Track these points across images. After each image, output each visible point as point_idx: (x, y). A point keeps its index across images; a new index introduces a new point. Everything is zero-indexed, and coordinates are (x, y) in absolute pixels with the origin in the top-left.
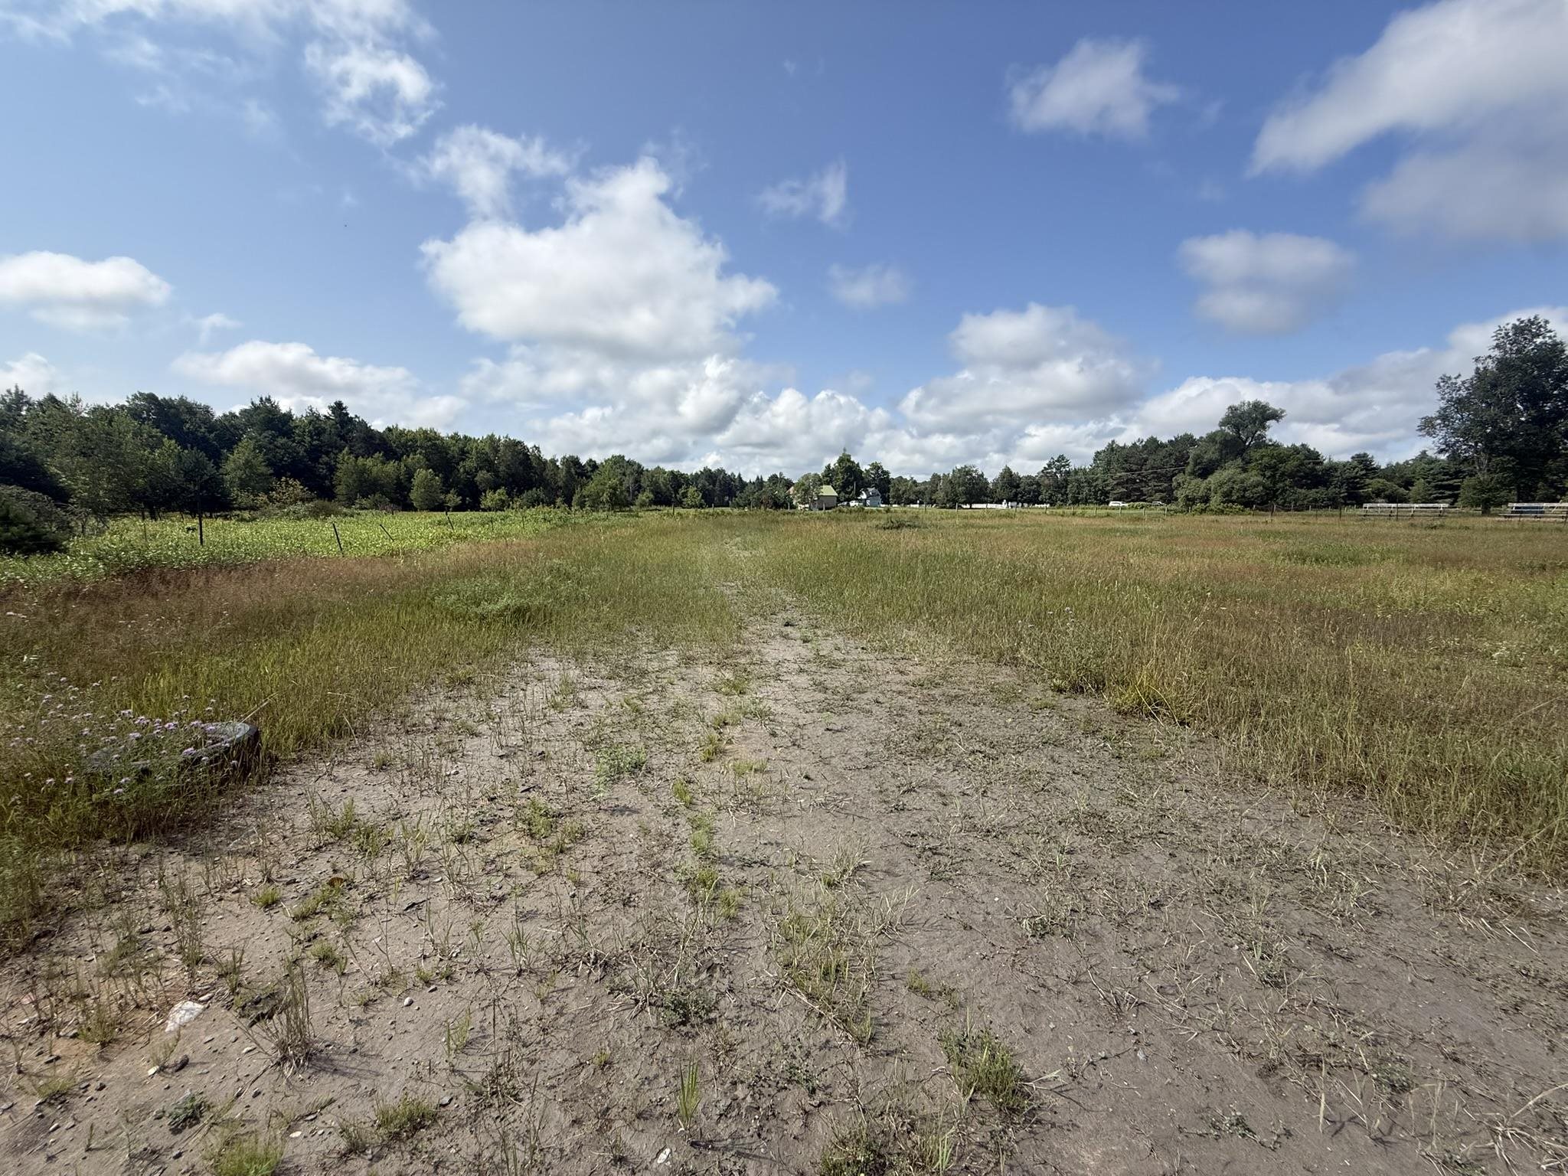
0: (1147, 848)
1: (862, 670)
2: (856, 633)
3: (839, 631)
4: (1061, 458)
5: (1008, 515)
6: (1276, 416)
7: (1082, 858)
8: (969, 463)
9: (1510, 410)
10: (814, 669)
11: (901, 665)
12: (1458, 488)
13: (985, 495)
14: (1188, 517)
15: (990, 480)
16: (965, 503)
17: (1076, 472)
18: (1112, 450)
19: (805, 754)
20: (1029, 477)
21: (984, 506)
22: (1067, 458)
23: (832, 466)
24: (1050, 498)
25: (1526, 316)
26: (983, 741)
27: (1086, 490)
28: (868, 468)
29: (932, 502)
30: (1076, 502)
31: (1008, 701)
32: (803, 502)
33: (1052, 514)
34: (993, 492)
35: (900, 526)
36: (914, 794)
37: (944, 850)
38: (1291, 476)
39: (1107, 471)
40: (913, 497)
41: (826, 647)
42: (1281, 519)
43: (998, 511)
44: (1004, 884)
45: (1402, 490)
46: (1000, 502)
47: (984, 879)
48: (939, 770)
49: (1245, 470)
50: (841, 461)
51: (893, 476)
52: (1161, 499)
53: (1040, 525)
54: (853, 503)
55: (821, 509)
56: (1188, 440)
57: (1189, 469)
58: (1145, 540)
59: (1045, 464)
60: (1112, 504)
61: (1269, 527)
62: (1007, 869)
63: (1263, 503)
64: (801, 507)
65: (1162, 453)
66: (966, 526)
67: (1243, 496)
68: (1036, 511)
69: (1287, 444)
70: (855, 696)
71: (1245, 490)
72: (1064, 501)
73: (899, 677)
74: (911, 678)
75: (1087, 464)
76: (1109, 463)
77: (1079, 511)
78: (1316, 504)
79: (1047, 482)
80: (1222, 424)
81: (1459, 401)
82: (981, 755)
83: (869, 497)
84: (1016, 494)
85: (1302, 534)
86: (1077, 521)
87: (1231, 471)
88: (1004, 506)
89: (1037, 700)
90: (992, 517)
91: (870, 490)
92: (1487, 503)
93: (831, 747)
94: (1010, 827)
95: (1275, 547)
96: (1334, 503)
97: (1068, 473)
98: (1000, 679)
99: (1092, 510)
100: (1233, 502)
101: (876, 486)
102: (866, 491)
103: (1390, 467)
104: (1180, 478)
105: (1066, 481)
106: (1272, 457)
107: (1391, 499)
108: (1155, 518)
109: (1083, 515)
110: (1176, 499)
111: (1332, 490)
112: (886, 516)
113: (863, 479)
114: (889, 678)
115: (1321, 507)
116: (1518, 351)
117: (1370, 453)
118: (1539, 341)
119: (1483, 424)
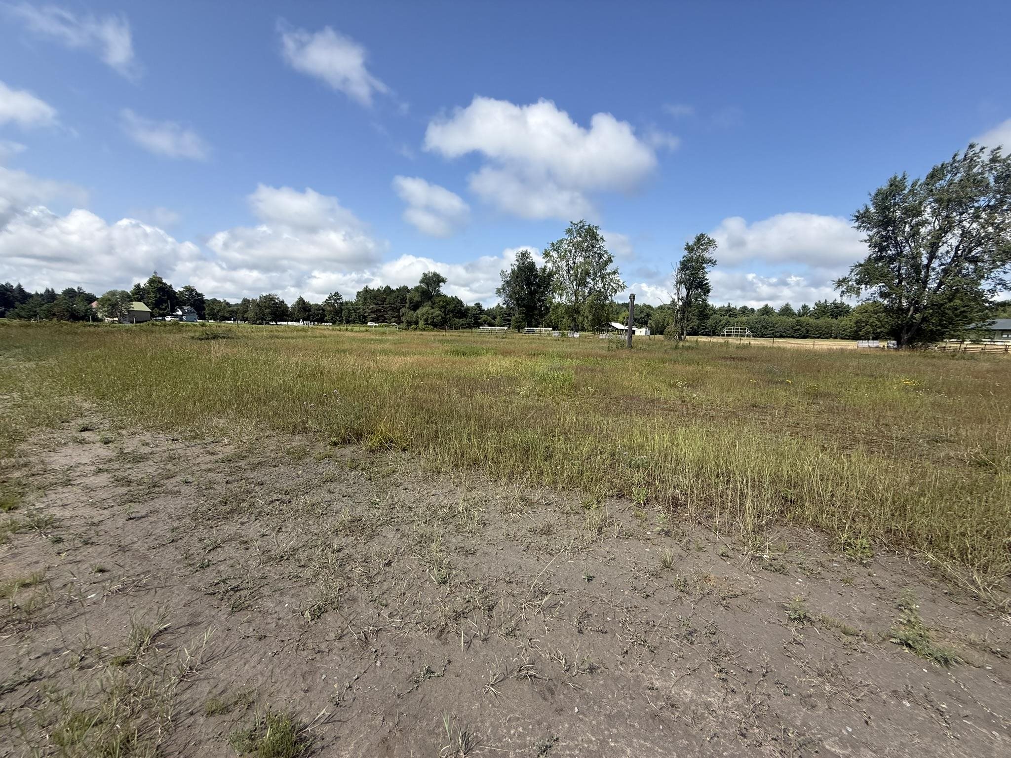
0: (384, 530)
1: (171, 458)
2: (164, 428)
3: (148, 429)
4: (337, 294)
5: (303, 330)
6: (443, 281)
7: (347, 551)
8: (273, 292)
9: (522, 289)
10: (116, 466)
11: (210, 448)
12: (510, 320)
13: (287, 316)
14: (408, 333)
15: (289, 305)
16: (272, 321)
17: (347, 303)
18: (367, 291)
19: (100, 549)
20: (317, 305)
21: (286, 323)
22: (340, 294)
23: (142, 286)
24: (332, 319)
25: (524, 249)
26: (280, 491)
27: (354, 315)
28: (182, 290)
29: (244, 319)
30: (348, 322)
31: (300, 458)
32: (111, 315)
33: (333, 330)
34: (292, 314)
35: (215, 337)
36: (219, 549)
37: (245, 585)
38: (452, 312)
39: (364, 304)
40: (227, 315)
41: (131, 445)
42: (449, 334)
43: (296, 327)
44: (293, 592)
45: (493, 321)
46: (298, 321)
47: (278, 594)
48: (242, 524)
49: (433, 308)
50: (151, 282)
51: (207, 297)
52: (395, 322)
53: (325, 337)
54: (168, 319)
55: (132, 322)
56: (405, 289)
57: (407, 305)
58: (387, 346)
59: (326, 297)
60: (369, 324)
61: (444, 338)
62: (295, 580)
63: (442, 325)
64: (108, 320)
65: (394, 295)
66: (271, 337)
67: (433, 322)
68: (322, 327)
69: (449, 296)
70: (162, 482)
71: (434, 318)
72: (341, 322)
73: (209, 458)
74: (221, 456)
75: (353, 299)
76: (365, 299)
77: (350, 328)
78: (463, 326)
79: (329, 309)
80: (422, 282)
81: (507, 282)
82: (278, 503)
83: (184, 313)
84: (309, 316)
85: (458, 341)
86: (348, 334)
87: (427, 308)
88: (301, 324)
89: (320, 454)
90: (292, 331)
91: (185, 308)
92: (519, 328)
93: (133, 534)
94: (298, 549)
95: (446, 348)
96: (470, 326)
97: (341, 303)
98: (294, 444)
99: (357, 328)
100: (429, 324)
101: (191, 305)
102: (181, 309)
103: (488, 310)
104: (403, 310)
105: (341, 308)
106: (444, 302)
107: (490, 325)
108: (392, 334)
109: (352, 331)
110: (403, 322)
111: (468, 320)
112: (201, 329)
113: (177, 298)
114: (198, 460)
115: (465, 328)
116: (523, 263)
117: (481, 303)
118: (528, 260)
119: (515, 293)
